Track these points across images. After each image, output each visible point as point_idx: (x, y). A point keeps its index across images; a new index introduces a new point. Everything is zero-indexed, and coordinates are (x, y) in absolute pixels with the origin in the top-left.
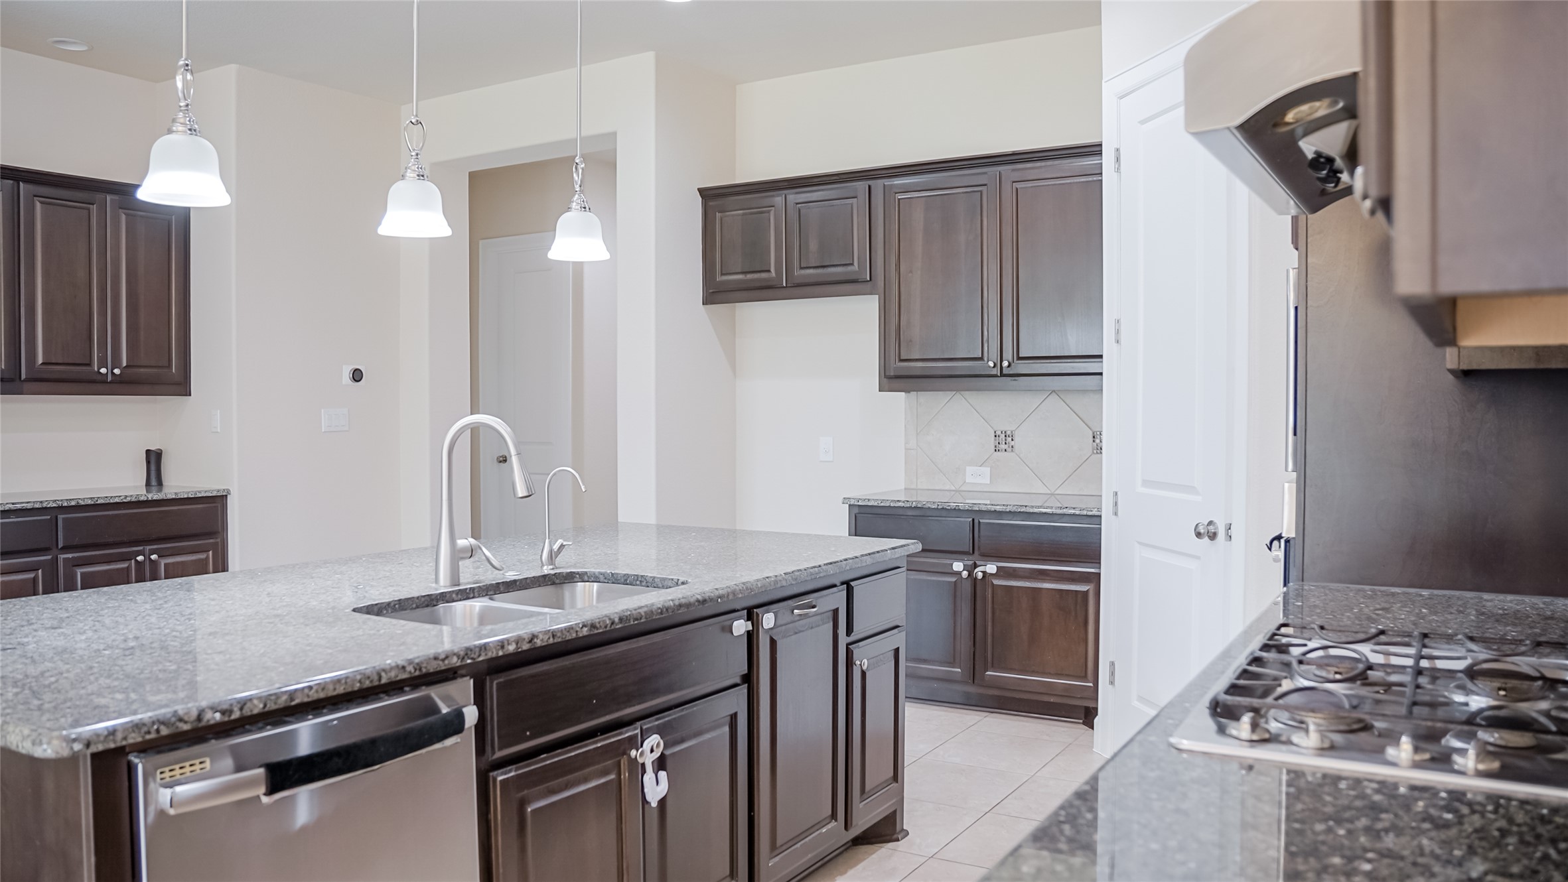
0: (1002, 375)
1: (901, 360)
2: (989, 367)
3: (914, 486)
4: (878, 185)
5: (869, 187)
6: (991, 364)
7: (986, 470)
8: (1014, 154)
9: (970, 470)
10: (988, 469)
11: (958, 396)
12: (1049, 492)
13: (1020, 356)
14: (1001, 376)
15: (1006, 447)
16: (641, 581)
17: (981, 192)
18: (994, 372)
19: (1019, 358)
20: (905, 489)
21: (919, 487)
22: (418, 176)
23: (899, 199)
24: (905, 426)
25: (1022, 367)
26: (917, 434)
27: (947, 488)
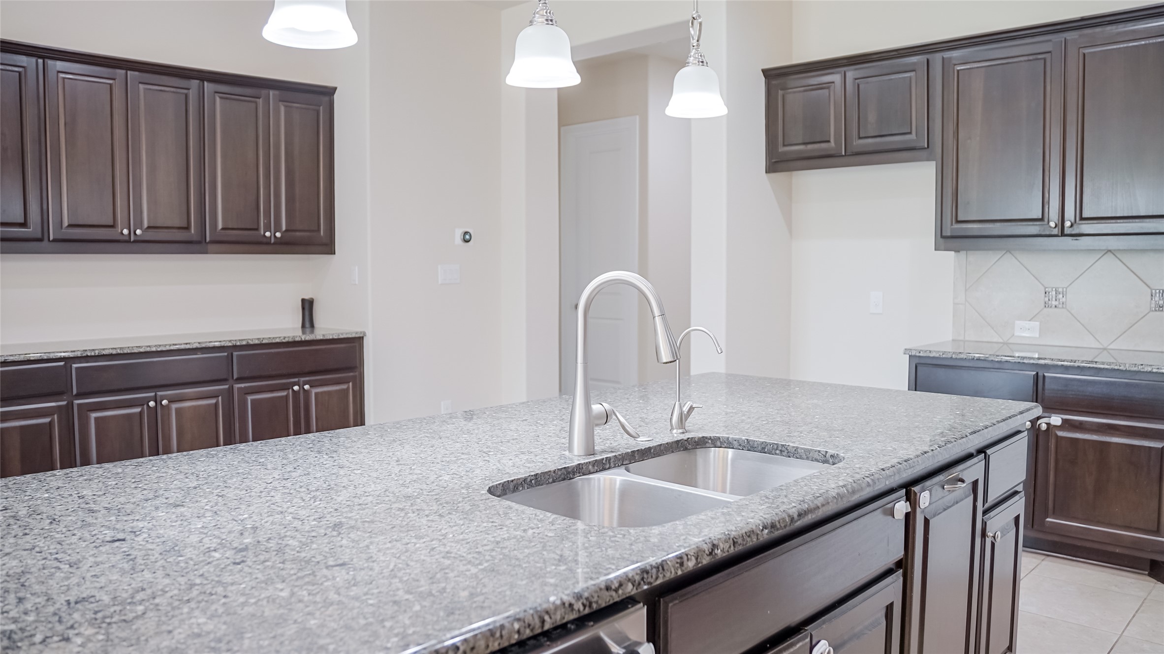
0: (1063, 234)
1: (958, 222)
2: (1051, 227)
3: (961, 338)
4: (937, 58)
5: (928, 60)
6: (1052, 224)
7: (1036, 324)
8: (1083, 19)
9: (1018, 323)
10: (1038, 323)
11: (1008, 255)
12: (1101, 347)
13: (1083, 216)
14: (1062, 236)
15: (1057, 303)
16: (781, 451)
17: (1045, 59)
18: (1055, 232)
19: (1082, 219)
20: (953, 340)
21: (967, 339)
22: (547, 20)
23: (958, 71)
24: (954, 283)
25: (1086, 228)
26: (966, 290)
27: (995, 340)
